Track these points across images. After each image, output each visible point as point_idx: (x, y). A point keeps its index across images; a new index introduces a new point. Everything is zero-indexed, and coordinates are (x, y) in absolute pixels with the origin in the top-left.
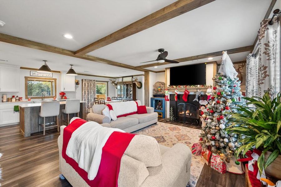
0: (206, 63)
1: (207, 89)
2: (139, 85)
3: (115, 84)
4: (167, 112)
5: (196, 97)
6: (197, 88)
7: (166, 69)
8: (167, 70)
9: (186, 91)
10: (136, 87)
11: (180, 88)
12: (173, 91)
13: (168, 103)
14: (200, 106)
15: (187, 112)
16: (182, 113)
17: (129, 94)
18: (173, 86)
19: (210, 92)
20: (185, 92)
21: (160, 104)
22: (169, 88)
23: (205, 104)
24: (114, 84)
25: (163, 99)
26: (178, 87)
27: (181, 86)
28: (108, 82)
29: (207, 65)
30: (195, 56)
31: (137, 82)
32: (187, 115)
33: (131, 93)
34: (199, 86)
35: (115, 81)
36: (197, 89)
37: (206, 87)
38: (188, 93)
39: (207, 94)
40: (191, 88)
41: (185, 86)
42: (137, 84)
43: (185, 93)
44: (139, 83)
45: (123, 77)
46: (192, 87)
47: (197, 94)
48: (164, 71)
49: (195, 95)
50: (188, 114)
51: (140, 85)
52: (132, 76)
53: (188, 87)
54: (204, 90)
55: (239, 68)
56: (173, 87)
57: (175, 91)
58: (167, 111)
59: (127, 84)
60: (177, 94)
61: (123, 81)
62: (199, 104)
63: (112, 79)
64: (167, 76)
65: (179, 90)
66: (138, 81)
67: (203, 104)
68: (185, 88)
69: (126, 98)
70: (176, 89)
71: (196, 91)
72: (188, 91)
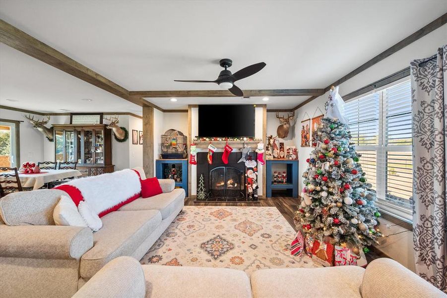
0: (255, 106)
1: (257, 143)
2: (120, 134)
3: (45, 128)
4: (192, 186)
5: (243, 156)
6: (243, 142)
7: (190, 106)
8: (192, 109)
9: (227, 148)
10: (113, 137)
11: (216, 142)
12: (205, 146)
13: (194, 168)
14: (246, 169)
15: (229, 182)
16: (220, 184)
17: (94, 155)
18: (205, 138)
19: (261, 148)
20: (225, 148)
21: (174, 171)
22: (196, 142)
23: (253, 167)
24: (40, 129)
25: (183, 161)
26: (213, 140)
27: (218, 139)
28: (18, 123)
29: (256, 109)
30: (256, 90)
31: (116, 127)
32: (230, 187)
33: (99, 151)
34: (245, 139)
35: (46, 123)
36: (244, 144)
37: (256, 141)
38: (230, 150)
39: (257, 151)
40: (234, 142)
41: (224, 139)
42: (117, 131)
43: (226, 151)
44: (121, 131)
45: (72, 114)
46: (235, 140)
47: (245, 152)
48: (186, 111)
49: (241, 153)
50: (231, 184)
51: (124, 134)
52: (101, 115)
53: (230, 140)
54: (254, 146)
55: (289, 117)
56: (204, 140)
57: (209, 147)
58: (191, 183)
59: (87, 132)
60: (212, 151)
61: (73, 123)
62: (245, 167)
63: (35, 115)
64: (191, 120)
65: (216, 145)
66: (119, 125)
67: (251, 167)
68: (226, 142)
69: (85, 162)
70: (211, 143)
71: (241, 146)
72: (231, 146)
